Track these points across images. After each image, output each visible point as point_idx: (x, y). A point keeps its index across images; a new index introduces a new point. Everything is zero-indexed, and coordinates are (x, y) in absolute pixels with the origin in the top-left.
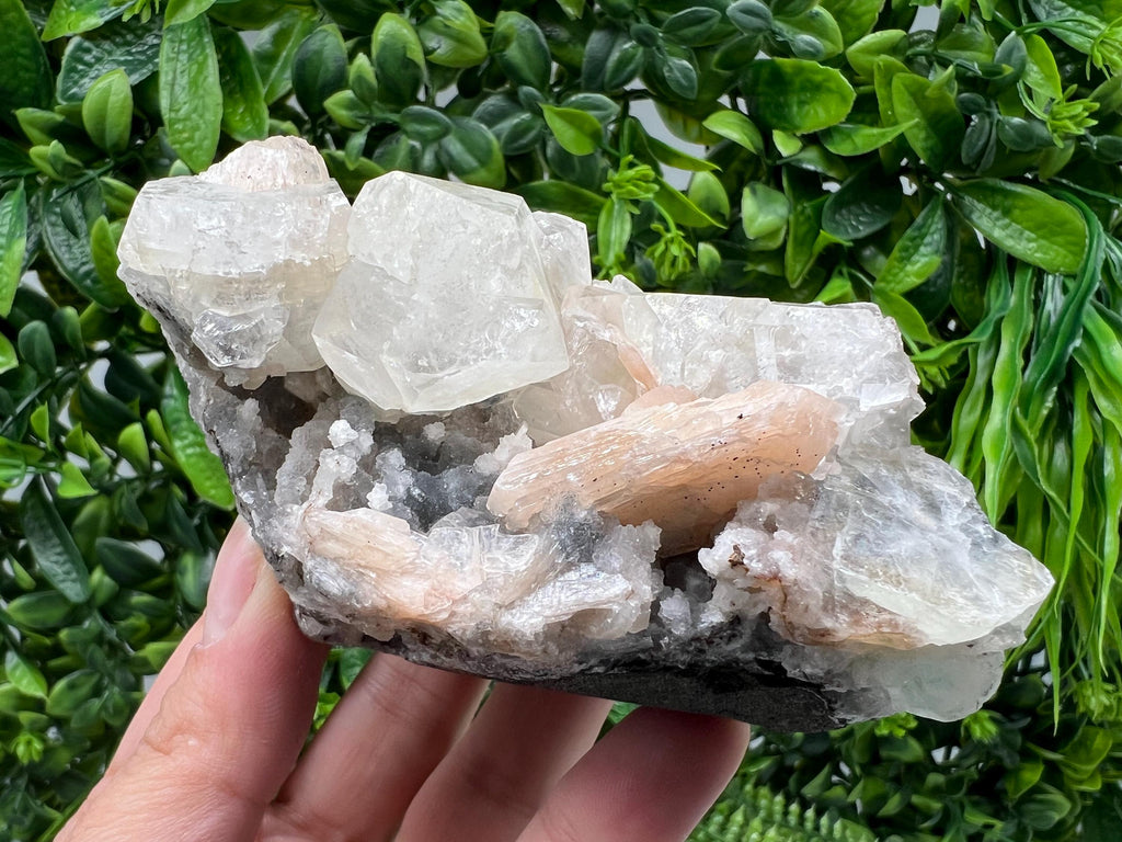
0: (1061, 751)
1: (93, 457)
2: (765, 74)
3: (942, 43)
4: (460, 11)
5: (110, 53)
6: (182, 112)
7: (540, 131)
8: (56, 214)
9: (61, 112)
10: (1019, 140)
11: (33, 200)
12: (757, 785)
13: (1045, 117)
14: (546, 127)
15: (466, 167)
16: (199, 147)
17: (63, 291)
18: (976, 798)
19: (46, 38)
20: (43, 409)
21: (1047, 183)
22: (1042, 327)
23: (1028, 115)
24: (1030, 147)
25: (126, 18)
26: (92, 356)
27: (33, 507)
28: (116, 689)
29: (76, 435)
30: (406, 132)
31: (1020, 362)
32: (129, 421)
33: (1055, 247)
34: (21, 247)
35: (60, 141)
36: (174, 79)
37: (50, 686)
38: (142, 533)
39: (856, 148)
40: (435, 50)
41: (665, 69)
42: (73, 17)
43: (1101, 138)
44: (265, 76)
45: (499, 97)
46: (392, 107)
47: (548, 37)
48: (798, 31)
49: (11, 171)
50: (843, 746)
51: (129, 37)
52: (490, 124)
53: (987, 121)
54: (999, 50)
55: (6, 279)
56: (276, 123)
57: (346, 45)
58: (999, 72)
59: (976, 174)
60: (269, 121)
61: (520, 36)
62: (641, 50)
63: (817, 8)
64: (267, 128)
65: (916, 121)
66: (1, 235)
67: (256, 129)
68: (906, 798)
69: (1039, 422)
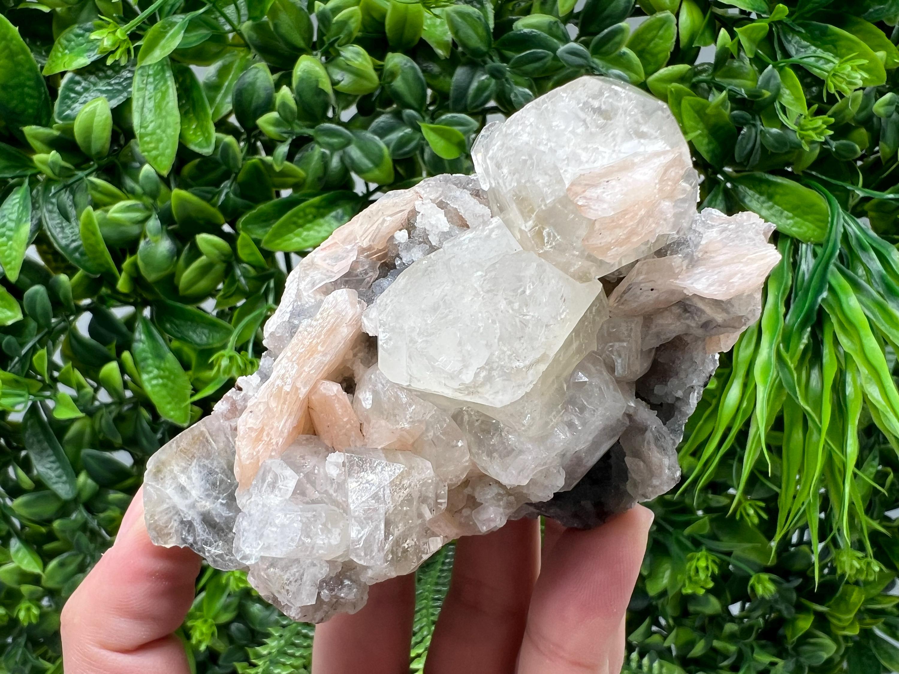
0: (826, 604)
1: (79, 387)
3: (719, 73)
4: (358, 54)
5: (95, 84)
6: (150, 128)
7: (419, 142)
8: (52, 203)
9: (58, 129)
10: (777, 145)
11: (34, 192)
13: (796, 128)
14: (424, 139)
15: (364, 168)
16: (162, 154)
17: (56, 260)
18: (763, 642)
19: (45, 73)
20: (42, 352)
21: (801, 174)
22: (799, 283)
23: (783, 127)
24: (786, 150)
25: (109, 62)
26: (79, 310)
27: (32, 426)
29: (68, 372)
30: (318, 143)
31: (783, 310)
32: (107, 359)
33: (807, 223)
34: (26, 229)
35: (58, 151)
36: (143, 104)
37: (45, 565)
38: (116, 446)
40: (339, 82)
41: (512, 96)
42: (67, 58)
43: (838, 142)
44: (212, 101)
45: (388, 116)
46: (308, 123)
47: (424, 71)
48: (610, 65)
49: (18, 172)
50: (660, 602)
51: (109, 72)
52: (382, 136)
53: (753, 130)
54: (761, 78)
55: (14, 253)
56: (220, 135)
57: (273, 78)
58: (760, 95)
59: (747, 169)
60: (215, 135)
61: (403, 72)
62: (493, 81)
63: (624, 49)
64: (213, 141)
65: (699, 132)
66: (10, 220)
67: (206, 141)
68: (709, 643)
69: (798, 354)
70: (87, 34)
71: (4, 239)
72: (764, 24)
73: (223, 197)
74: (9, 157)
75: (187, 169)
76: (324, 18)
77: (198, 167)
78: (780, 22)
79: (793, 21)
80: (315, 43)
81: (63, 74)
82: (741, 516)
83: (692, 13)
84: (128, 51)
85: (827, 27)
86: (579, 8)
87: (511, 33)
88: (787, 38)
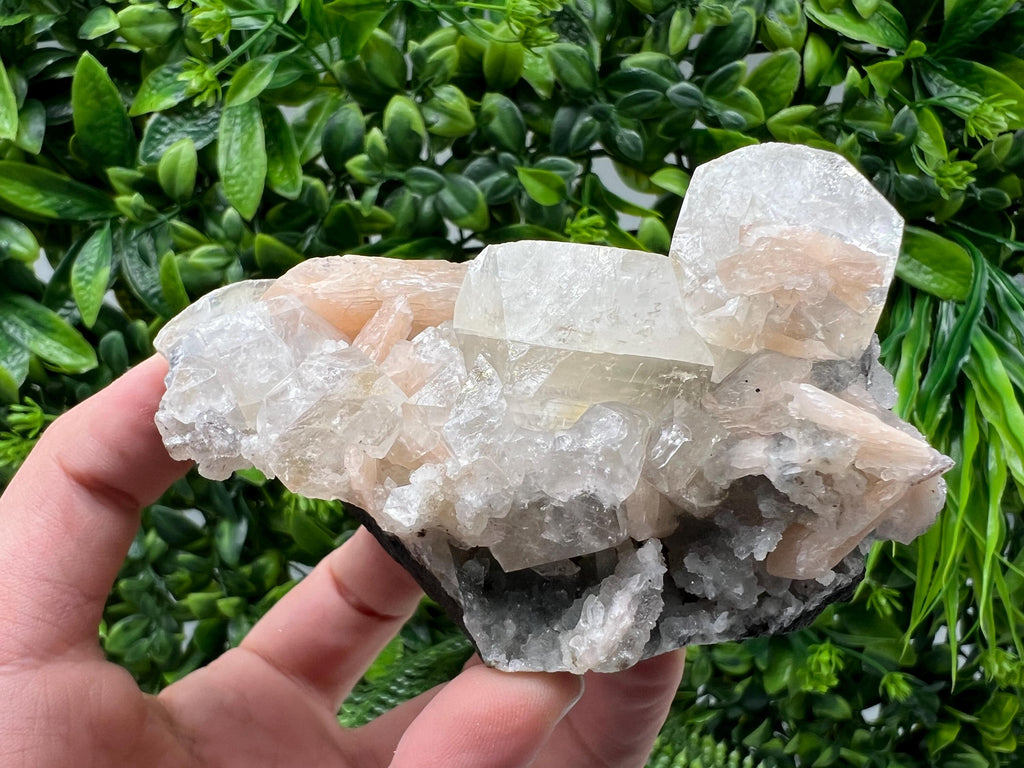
0: (977, 713)
2: (700, 139)
3: (850, 114)
4: (453, 94)
5: (181, 125)
7: (515, 187)
8: (134, 248)
9: (142, 171)
10: (912, 193)
11: (115, 236)
12: (702, 734)
13: (934, 174)
14: (520, 184)
15: (457, 213)
16: (247, 198)
17: (134, 306)
18: (902, 755)
19: (132, 113)
21: (944, 225)
22: (938, 345)
23: (921, 173)
24: (923, 197)
25: (196, 103)
28: (162, 632)
30: (410, 187)
31: (918, 374)
33: (948, 279)
34: (106, 273)
35: (141, 193)
36: (230, 145)
37: (110, 627)
38: (189, 503)
40: (433, 124)
41: (618, 139)
42: (154, 99)
43: (983, 190)
44: (300, 142)
45: (485, 159)
46: (399, 166)
47: (524, 112)
48: (725, 106)
49: (100, 215)
50: (780, 702)
51: (196, 113)
52: (477, 180)
53: (887, 176)
54: (895, 120)
56: (308, 179)
57: (364, 119)
58: (894, 139)
60: (302, 178)
61: (501, 113)
62: (598, 124)
63: (742, 89)
64: (300, 184)
66: (90, 264)
67: (292, 184)
68: (836, 751)
69: (935, 424)
70: (176, 74)
71: (83, 283)
72: (899, 63)
73: (308, 243)
74: (90, 198)
75: (273, 213)
76: (418, 58)
77: (283, 211)
78: (920, 59)
79: (935, 58)
80: (409, 82)
81: (149, 115)
82: (872, 605)
83: (819, 51)
84: (216, 91)
85: (973, 65)
86: (694, 44)
87: (619, 72)
88: (927, 76)
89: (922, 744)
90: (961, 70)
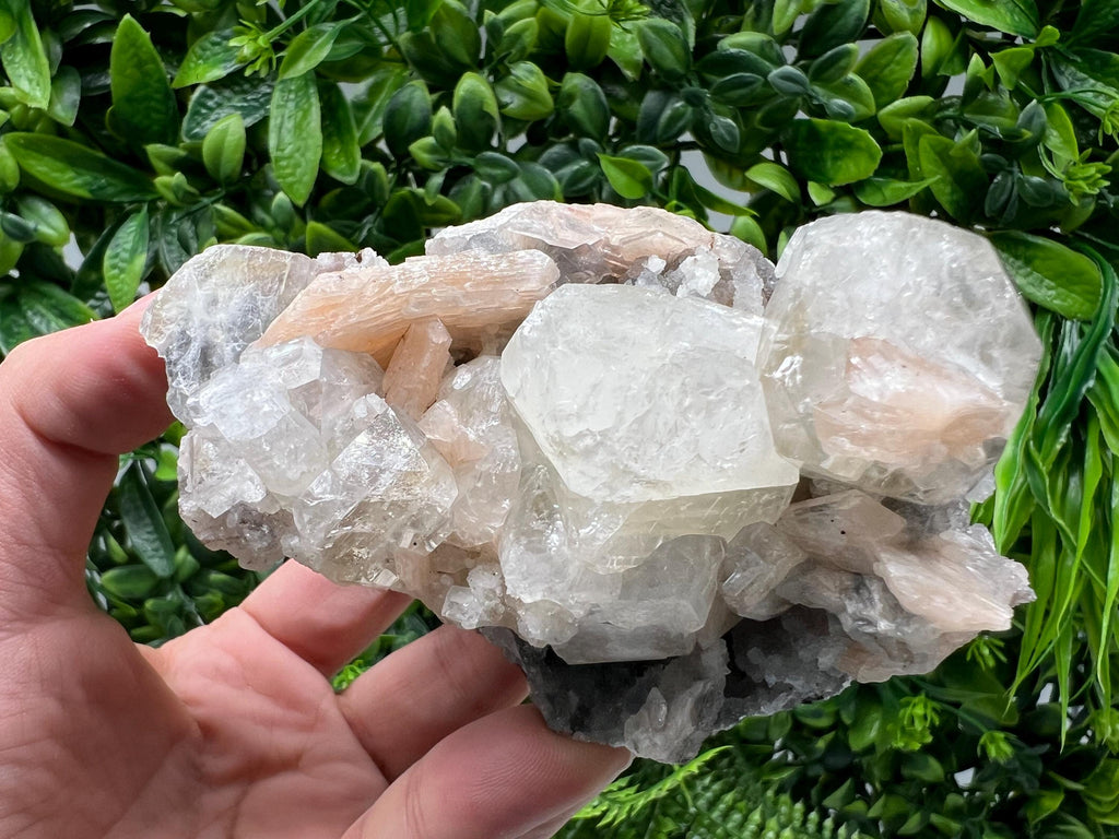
0: (1084, 781)
2: (803, 131)
3: (968, 108)
4: (531, 72)
5: (229, 99)
6: (287, 152)
7: (597, 177)
8: (172, 234)
9: (185, 148)
10: (1037, 197)
11: (152, 221)
12: (778, 792)
13: (1063, 177)
14: (603, 174)
16: (299, 182)
18: (997, 824)
19: (175, 85)
21: (1072, 236)
22: (1059, 370)
23: (1049, 176)
24: (1049, 203)
25: (248, 73)
27: (130, 490)
30: (479, 175)
31: (1037, 400)
33: (1073, 295)
34: (141, 261)
35: (183, 173)
36: (282, 123)
39: (885, 200)
40: (507, 105)
41: (711, 127)
42: (200, 70)
44: (359, 122)
45: (563, 146)
46: (468, 152)
47: (608, 95)
48: (833, 94)
49: (137, 197)
50: (865, 761)
51: (246, 86)
52: (553, 170)
53: (1010, 178)
54: (1021, 115)
55: (126, 288)
56: (366, 162)
57: (431, 98)
58: (1020, 136)
59: (1000, 226)
60: (360, 162)
61: (583, 95)
62: (690, 109)
63: (851, 75)
64: (358, 168)
65: (939, 177)
66: (124, 250)
67: (350, 168)
68: (925, 818)
69: (1053, 457)
70: (225, 42)
71: (116, 271)
72: (1029, 50)
73: (365, 233)
74: (127, 178)
75: (327, 199)
76: (495, 30)
77: (338, 198)
78: (1050, 48)
79: (1069, 47)
80: (482, 60)
81: (194, 87)
82: (973, 656)
83: (939, 38)
84: (270, 60)
85: (1111, 57)
86: (800, 25)
87: (715, 53)
88: (1058, 69)
89: (1021, 813)
90: (1097, 62)
